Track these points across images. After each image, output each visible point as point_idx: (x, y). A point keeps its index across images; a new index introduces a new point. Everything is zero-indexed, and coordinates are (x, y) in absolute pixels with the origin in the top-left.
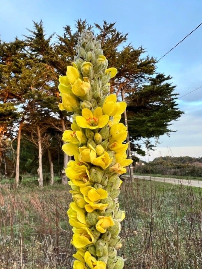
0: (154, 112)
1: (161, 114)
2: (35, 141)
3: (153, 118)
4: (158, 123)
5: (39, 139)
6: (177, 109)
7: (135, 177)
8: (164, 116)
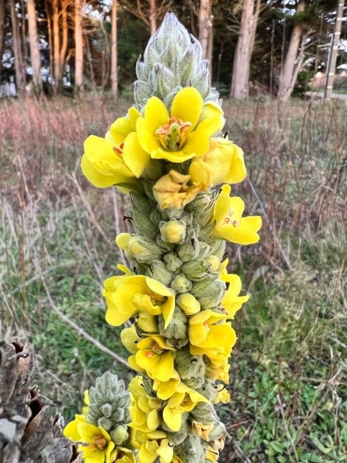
2: (145, 15)
5: (152, 10)
7: (334, 96)
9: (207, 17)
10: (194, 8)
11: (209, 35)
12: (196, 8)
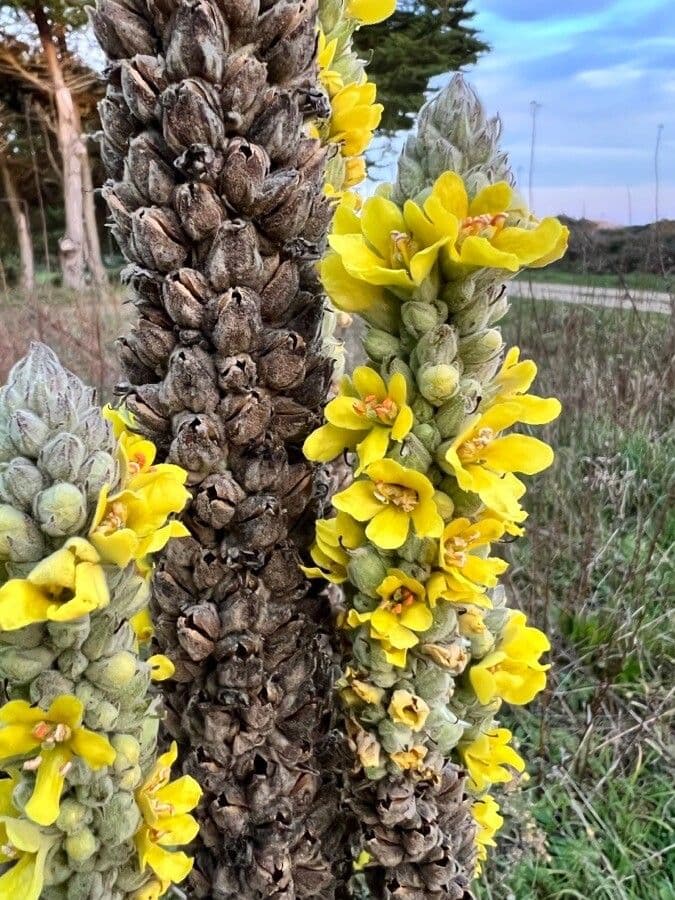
0: (392, 35)
1: (413, 44)
3: (385, 56)
4: (399, 77)
6: (473, 32)
8: (423, 53)
9: (75, 136)
10: (47, 118)
11: (82, 168)
12: (52, 119)
